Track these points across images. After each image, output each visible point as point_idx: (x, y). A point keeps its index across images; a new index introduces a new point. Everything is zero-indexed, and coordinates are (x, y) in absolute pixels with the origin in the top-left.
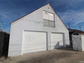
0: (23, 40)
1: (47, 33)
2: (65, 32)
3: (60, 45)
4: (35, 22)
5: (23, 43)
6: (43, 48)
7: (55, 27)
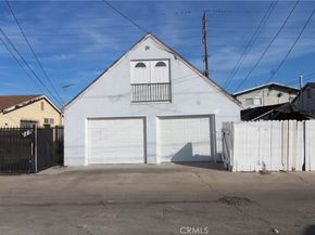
0: (86, 138)
1: (144, 118)
2: (216, 112)
3: (194, 154)
4: (110, 97)
5: (86, 142)
6: (136, 158)
7: (170, 101)
